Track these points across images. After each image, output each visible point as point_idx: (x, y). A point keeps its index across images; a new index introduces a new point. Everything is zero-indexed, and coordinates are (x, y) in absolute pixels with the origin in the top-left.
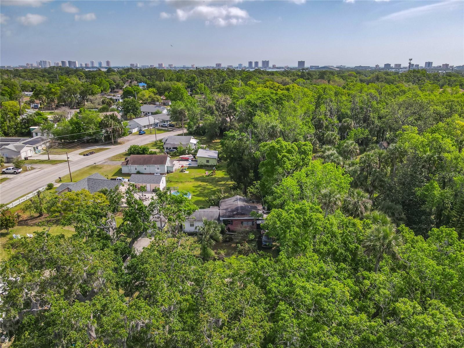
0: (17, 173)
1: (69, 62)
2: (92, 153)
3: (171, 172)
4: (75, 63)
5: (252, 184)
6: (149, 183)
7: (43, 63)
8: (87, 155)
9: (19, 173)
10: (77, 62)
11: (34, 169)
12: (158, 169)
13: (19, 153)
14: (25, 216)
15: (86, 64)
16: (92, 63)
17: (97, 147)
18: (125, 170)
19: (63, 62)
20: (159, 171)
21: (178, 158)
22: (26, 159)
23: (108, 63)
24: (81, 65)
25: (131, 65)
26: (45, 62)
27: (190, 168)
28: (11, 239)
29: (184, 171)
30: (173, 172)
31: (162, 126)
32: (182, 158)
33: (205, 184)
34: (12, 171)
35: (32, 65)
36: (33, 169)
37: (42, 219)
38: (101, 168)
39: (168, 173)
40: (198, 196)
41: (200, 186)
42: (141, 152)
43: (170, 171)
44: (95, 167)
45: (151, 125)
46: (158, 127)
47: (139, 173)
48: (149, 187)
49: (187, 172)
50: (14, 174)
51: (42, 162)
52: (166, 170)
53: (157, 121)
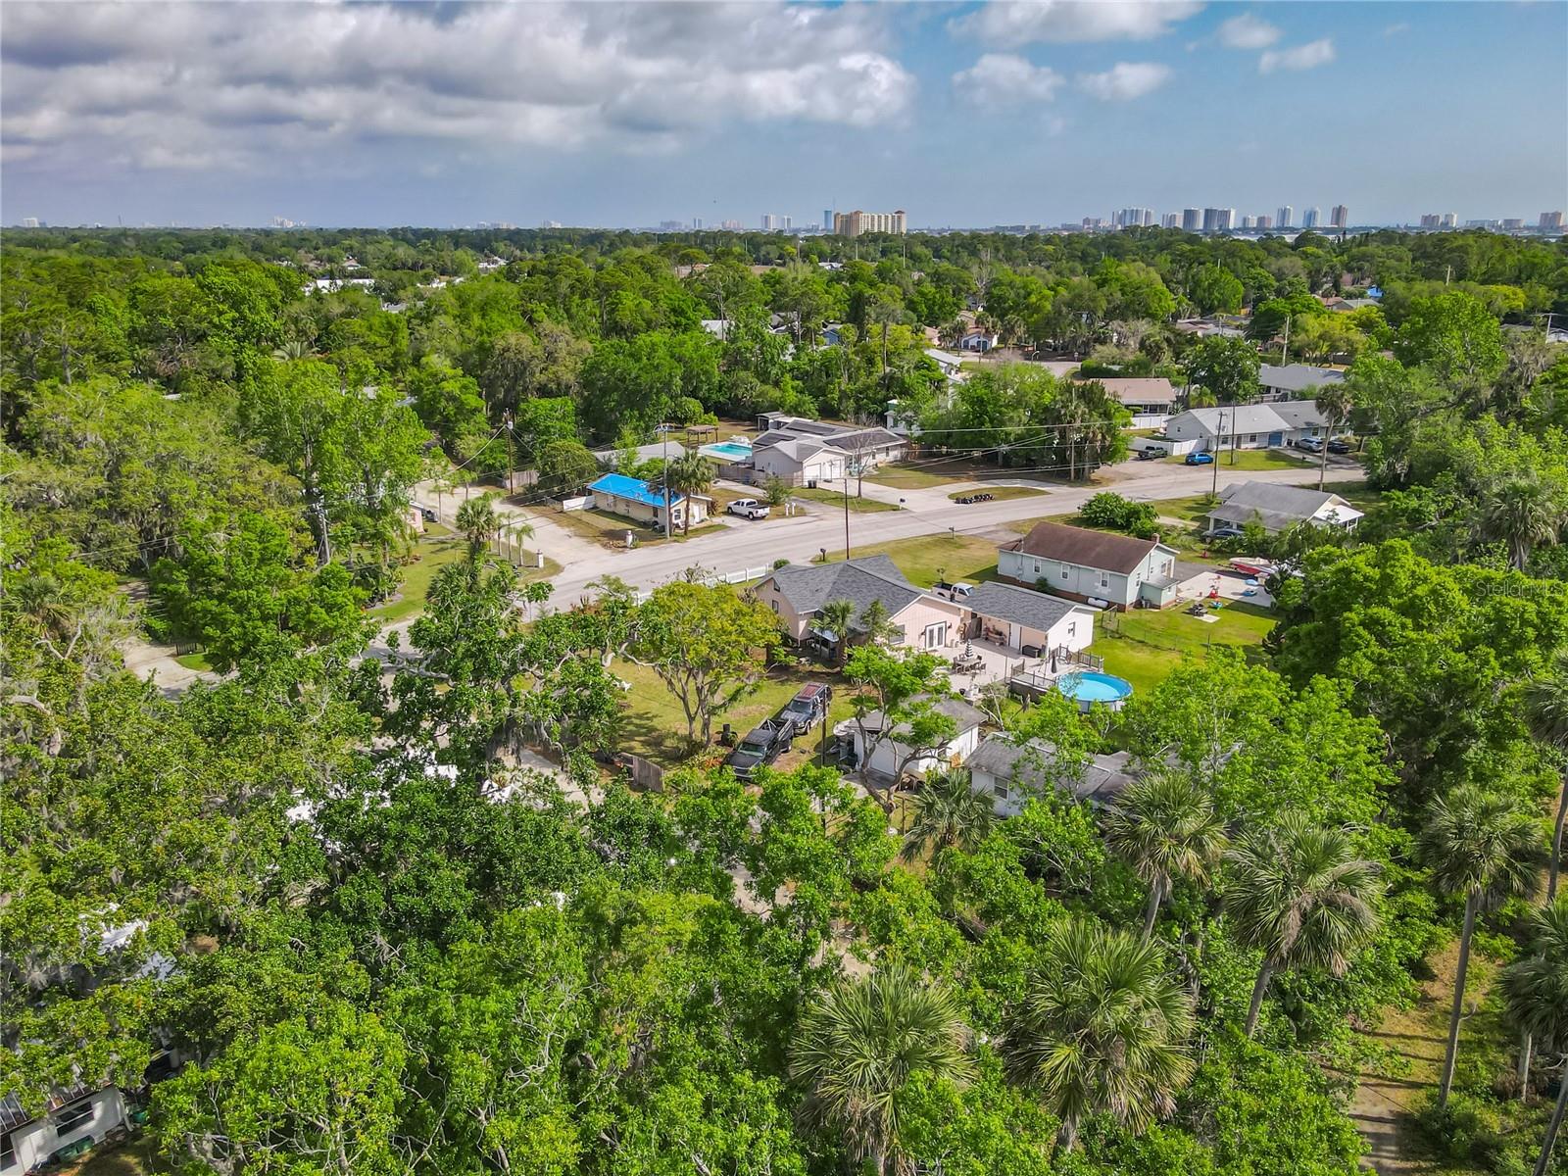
0: (754, 519)
1: (1207, 211)
2: (981, 498)
3: (1153, 606)
4: (1226, 214)
6: (1017, 621)
7: (1128, 217)
8: (965, 501)
9: (763, 518)
10: (1233, 213)
11: (805, 515)
12: (1104, 584)
13: (798, 465)
15: (1261, 220)
16: (1284, 214)
17: (1018, 484)
18: (1007, 566)
19: (1189, 215)
20: (1105, 591)
21: (1224, 564)
22: (812, 485)
23: (1339, 213)
24: (1245, 220)
25: (1426, 219)
26: (1135, 214)
27: (1237, 606)
29: (1202, 614)
30: (1159, 607)
31: (1298, 447)
32: (1239, 566)
34: (745, 510)
35: (1098, 222)
36: (801, 513)
38: (962, 546)
39: (1136, 603)
42: (1119, 521)
43: (1147, 601)
44: (948, 540)
45: (1253, 438)
46: (1282, 447)
47: (1042, 586)
48: (1017, 634)
49: (1209, 619)
50: (746, 517)
51: (843, 500)
52: (1131, 596)
53: (1284, 426)
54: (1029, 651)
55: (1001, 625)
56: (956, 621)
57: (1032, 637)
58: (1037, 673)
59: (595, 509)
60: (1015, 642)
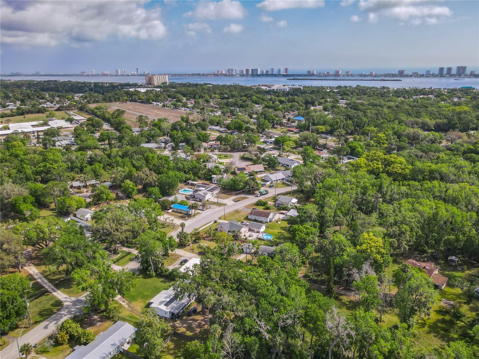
4: (257, 70)
5: (293, 244)
6: (255, 227)
7: (230, 71)
8: (236, 201)
9: (205, 210)
13: (205, 197)
14: (205, 236)
18: (250, 217)
19: (247, 70)
20: (265, 220)
21: (280, 212)
22: (208, 200)
27: (283, 220)
28: (200, 245)
30: (272, 222)
31: (288, 181)
32: (282, 212)
33: (284, 231)
36: (210, 208)
37: (211, 238)
38: (239, 213)
39: (270, 222)
40: (276, 238)
41: (281, 233)
44: (237, 212)
45: (279, 180)
46: (284, 181)
47: (255, 221)
48: (256, 230)
49: (279, 223)
50: (202, 210)
51: (214, 203)
52: (269, 221)
53: (284, 177)
54: (258, 232)
55: (253, 229)
56: (247, 229)
57: (258, 230)
58: (260, 236)
59: (173, 211)
60: (255, 231)
